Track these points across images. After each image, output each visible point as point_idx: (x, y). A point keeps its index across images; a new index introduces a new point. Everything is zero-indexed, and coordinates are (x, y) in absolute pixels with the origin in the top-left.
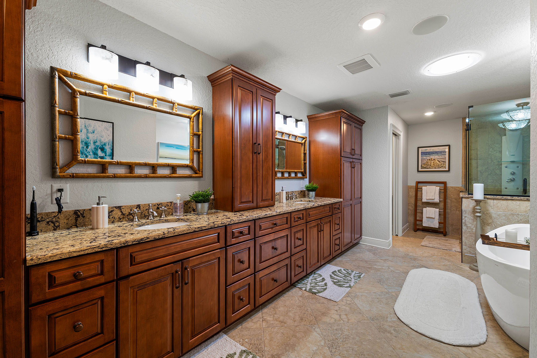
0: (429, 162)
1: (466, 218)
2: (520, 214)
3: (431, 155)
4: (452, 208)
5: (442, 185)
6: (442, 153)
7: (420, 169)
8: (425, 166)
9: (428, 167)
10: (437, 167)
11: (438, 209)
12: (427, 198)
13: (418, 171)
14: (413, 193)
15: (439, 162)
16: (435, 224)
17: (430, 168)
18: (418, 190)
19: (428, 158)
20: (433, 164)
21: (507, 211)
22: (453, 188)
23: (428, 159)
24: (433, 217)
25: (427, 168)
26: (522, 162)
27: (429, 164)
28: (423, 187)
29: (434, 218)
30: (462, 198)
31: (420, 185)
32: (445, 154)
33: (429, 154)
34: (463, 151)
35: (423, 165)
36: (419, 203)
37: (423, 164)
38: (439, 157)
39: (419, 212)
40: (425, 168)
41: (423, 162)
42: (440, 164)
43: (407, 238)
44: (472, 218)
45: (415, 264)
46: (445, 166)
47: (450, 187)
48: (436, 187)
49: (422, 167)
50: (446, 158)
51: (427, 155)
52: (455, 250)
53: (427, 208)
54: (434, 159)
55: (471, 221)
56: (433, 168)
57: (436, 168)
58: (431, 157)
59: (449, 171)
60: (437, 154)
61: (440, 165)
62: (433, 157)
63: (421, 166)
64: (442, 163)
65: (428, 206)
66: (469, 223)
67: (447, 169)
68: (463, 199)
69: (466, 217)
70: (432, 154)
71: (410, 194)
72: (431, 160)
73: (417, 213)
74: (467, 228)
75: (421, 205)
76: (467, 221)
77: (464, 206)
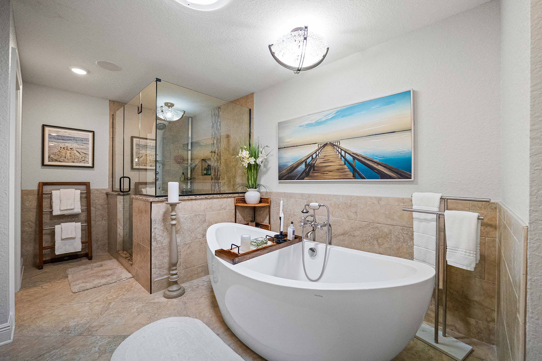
0: (64, 151)
1: (156, 230)
2: (201, 214)
3: (65, 141)
4: (97, 218)
5: (84, 187)
6: (82, 141)
7: (47, 162)
8: (55, 158)
9: (61, 159)
10: (75, 161)
11: (80, 223)
12: (62, 209)
13: (43, 164)
14: (33, 203)
15: (79, 153)
16: (77, 247)
17: (64, 161)
18: (44, 196)
19: (62, 145)
20: (70, 156)
21: (192, 213)
22: (98, 191)
23: (61, 148)
24: (73, 236)
25: (60, 161)
26: (162, 162)
27: (64, 154)
28: (53, 192)
29: (74, 238)
30: (151, 202)
31: (46, 189)
32: (87, 142)
33: (63, 140)
34: (110, 142)
35: (52, 156)
36: (46, 218)
37: (53, 154)
38: (79, 146)
39: (46, 234)
40: (56, 160)
41: (52, 151)
42: (80, 156)
43: (36, 289)
44: (162, 228)
45: (100, 344)
46: (87, 160)
47: (94, 189)
48: (76, 191)
49: (50, 159)
50: (89, 149)
51: (59, 141)
52: (126, 278)
53: (62, 224)
54: (71, 149)
55: (161, 233)
56: (69, 162)
57: (73, 162)
58: (67, 144)
59: (93, 167)
60: (75, 141)
61: (80, 158)
62: (69, 145)
63: (49, 157)
64: (84, 155)
65: (62, 220)
66: (159, 236)
67: (90, 164)
68: (152, 204)
69: (155, 228)
70: (68, 140)
71: (27, 205)
72: (66, 148)
73: (44, 236)
74: (157, 243)
75: (48, 221)
76: (157, 233)
77: (154, 213)
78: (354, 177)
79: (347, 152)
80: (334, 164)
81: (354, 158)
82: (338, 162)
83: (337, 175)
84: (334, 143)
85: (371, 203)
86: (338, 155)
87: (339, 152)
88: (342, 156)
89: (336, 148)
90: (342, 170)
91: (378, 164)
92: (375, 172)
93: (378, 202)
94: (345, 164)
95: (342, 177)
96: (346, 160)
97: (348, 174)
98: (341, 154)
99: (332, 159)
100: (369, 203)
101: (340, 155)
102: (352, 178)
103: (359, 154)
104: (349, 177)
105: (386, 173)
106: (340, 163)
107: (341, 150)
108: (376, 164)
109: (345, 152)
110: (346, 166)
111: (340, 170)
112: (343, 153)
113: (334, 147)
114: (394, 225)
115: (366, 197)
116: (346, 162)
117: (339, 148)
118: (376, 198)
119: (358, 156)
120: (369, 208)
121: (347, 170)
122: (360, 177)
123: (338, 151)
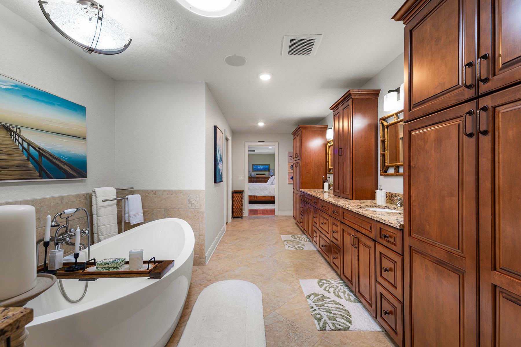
78: (41, 177)
79: (32, 145)
80: (12, 158)
81: (41, 154)
82: (18, 155)
83: (16, 173)
84: (12, 129)
85: (54, 204)
86: (18, 146)
87: (19, 143)
88: (23, 148)
89: (15, 136)
90: (24, 168)
91: (65, 164)
92: (62, 171)
93: (61, 202)
94: (28, 160)
95: (25, 176)
96: (29, 155)
97: (32, 173)
98: (22, 145)
99: (6, 150)
100: (53, 204)
101: (20, 147)
102: (38, 177)
103: (46, 150)
104: (34, 176)
105: (71, 172)
106: (21, 158)
107: (23, 140)
108: (63, 164)
109: (29, 145)
110: (29, 162)
111: (22, 167)
112: (25, 145)
113: (11, 134)
114: (74, 219)
115: (50, 198)
116: (30, 158)
117: (19, 137)
118: (59, 197)
119: (45, 152)
120: (53, 209)
121: (31, 167)
122: (47, 177)
123: (18, 141)
